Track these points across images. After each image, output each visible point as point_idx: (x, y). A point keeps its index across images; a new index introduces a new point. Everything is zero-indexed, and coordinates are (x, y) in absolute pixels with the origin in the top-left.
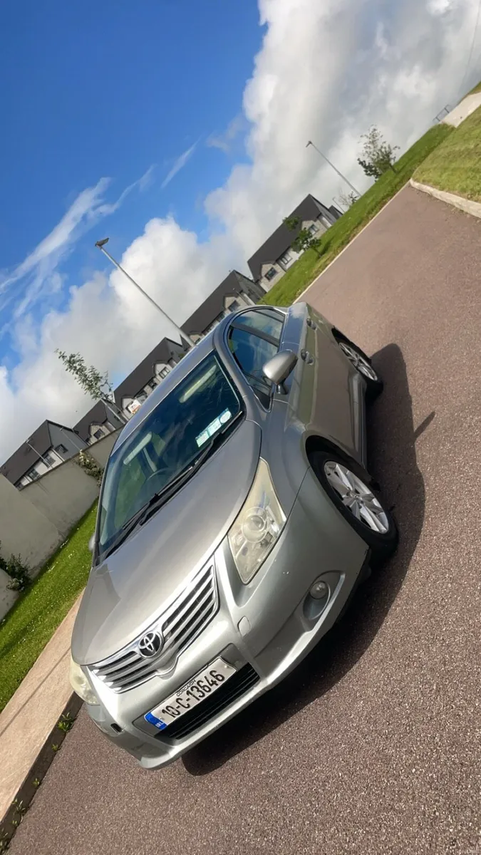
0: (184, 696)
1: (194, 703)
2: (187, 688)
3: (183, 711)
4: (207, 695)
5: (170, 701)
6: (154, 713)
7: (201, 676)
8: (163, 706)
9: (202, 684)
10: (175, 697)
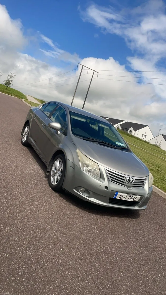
0: (128, 196)
1: (126, 199)
2: (130, 195)
3: (123, 199)
4: (130, 200)
5: (124, 195)
6: (119, 193)
7: (134, 196)
8: (122, 194)
9: (132, 198)
10: (126, 195)
